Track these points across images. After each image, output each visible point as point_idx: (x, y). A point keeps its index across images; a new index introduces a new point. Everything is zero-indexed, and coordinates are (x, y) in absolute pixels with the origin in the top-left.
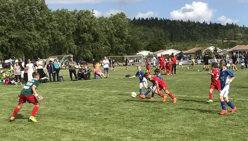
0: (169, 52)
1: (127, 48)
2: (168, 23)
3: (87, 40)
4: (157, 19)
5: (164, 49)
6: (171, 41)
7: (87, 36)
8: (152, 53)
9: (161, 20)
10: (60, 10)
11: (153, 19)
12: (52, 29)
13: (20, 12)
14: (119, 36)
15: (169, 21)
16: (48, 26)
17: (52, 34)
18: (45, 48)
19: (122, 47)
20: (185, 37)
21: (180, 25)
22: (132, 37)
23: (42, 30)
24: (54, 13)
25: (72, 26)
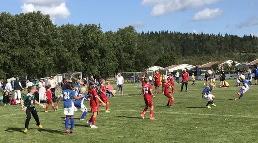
0: (183, 67)
1: (136, 63)
2: (179, 36)
3: (93, 56)
5: (174, 63)
6: (183, 55)
7: (93, 52)
8: (163, 68)
9: (172, 33)
10: (65, 25)
11: (162, 33)
12: (57, 46)
13: (24, 28)
14: (128, 51)
15: (180, 34)
16: (53, 42)
17: (56, 50)
18: (50, 65)
19: (131, 63)
20: (198, 50)
21: (193, 38)
22: (141, 53)
23: (47, 46)
24: (59, 28)
25: (78, 42)
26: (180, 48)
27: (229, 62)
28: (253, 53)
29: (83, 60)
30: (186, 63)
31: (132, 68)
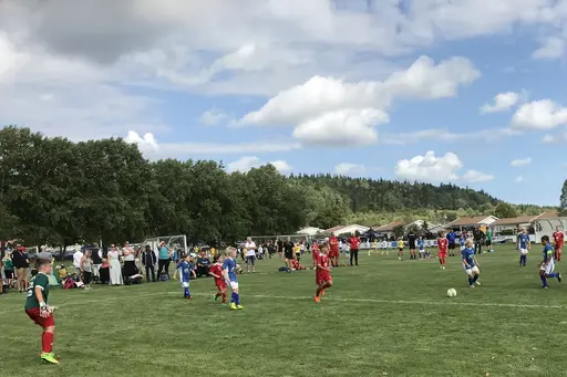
0: (352, 229)
1: (279, 223)
2: (348, 183)
3: (210, 209)
4: (328, 176)
7: (208, 203)
8: (322, 231)
9: (336, 178)
11: (322, 176)
12: (150, 193)
13: (95, 165)
14: (266, 204)
15: (350, 179)
16: (142, 187)
17: (149, 200)
18: (139, 224)
19: (271, 221)
20: (376, 205)
21: (367, 186)
23: (134, 194)
24: (154, 166)
25: (185, 187)
26: (349, 200)
27: (419, 223)
28: (453, 209)
29: (192, 217)
30: (358, 223)
31: (274, 229)
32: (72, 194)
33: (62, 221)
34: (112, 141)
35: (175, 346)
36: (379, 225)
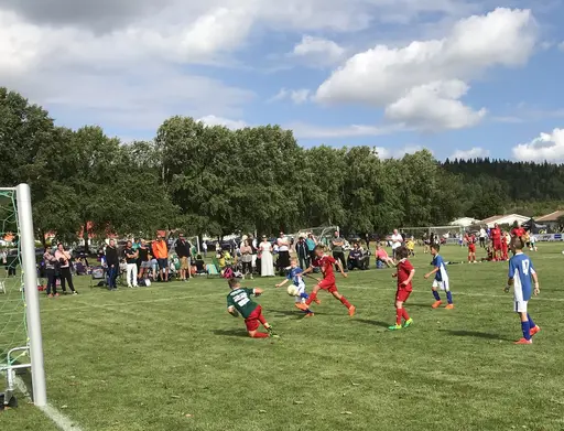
0: (509, 219)
1: (433, 213)
2: (508, 167)
3: (363, 199)
4: (487, 160)
5: (499, 213)
6: (513, 199)
7: (363, 193)
8: (477, 222)
9: (495, 163)
11: (480, 161)
12: (304, 182)
13: (251, 153)
14: (420, 193)
16: (296, 176)
17: (303, 190)
18: (292, 214)
19: (424, 211)
20: (538, 192)
22: (442, 194)
23: (287, 183)
24: (308, 154)
25: (338, 176)
29: (346, 206)
30: (519, 212)
31: (426, 220)
32: (230, 184)
33: (220, 211)
34: (268, 128)
35: (329, 338)
36: (542, 215)
